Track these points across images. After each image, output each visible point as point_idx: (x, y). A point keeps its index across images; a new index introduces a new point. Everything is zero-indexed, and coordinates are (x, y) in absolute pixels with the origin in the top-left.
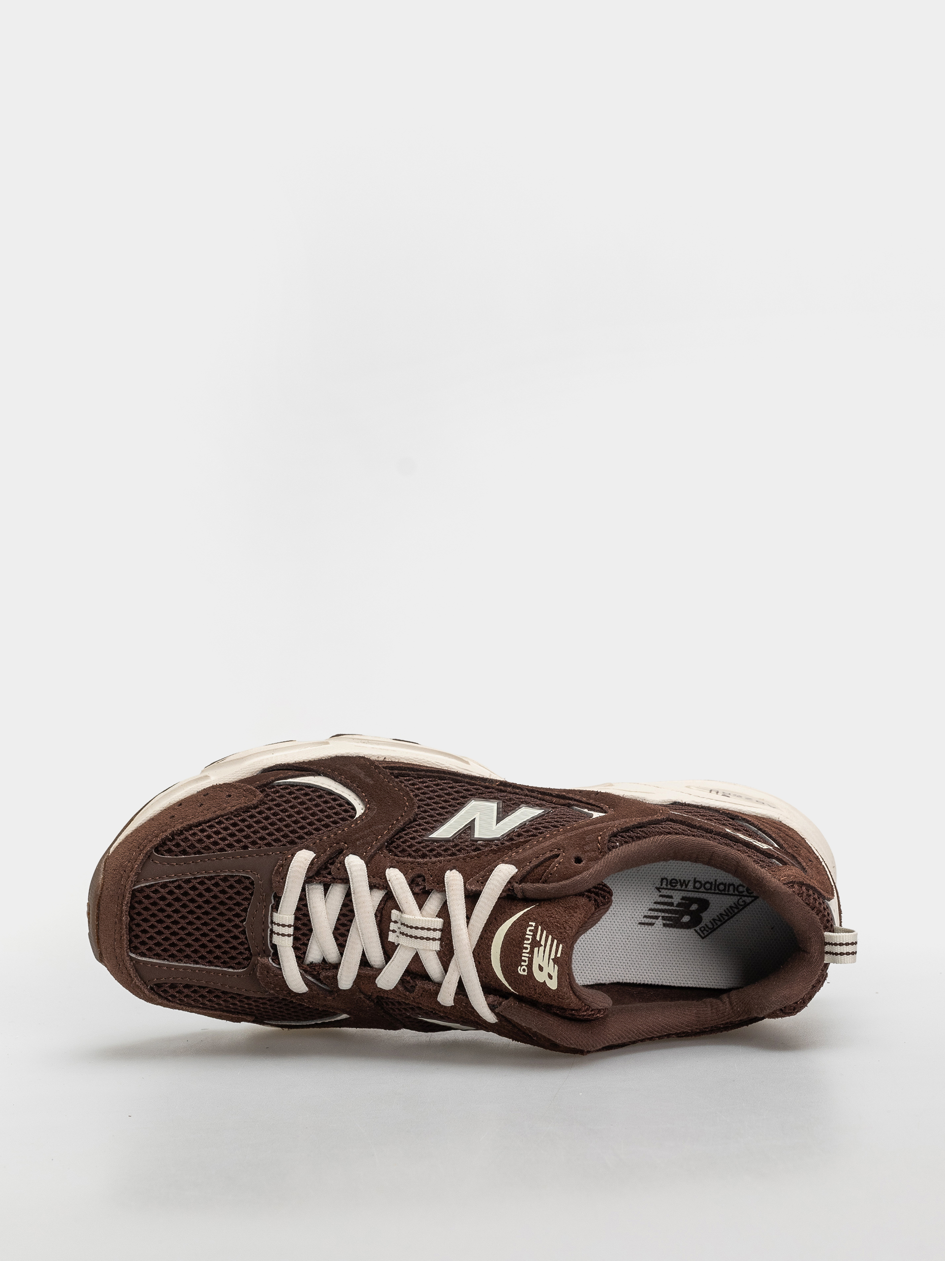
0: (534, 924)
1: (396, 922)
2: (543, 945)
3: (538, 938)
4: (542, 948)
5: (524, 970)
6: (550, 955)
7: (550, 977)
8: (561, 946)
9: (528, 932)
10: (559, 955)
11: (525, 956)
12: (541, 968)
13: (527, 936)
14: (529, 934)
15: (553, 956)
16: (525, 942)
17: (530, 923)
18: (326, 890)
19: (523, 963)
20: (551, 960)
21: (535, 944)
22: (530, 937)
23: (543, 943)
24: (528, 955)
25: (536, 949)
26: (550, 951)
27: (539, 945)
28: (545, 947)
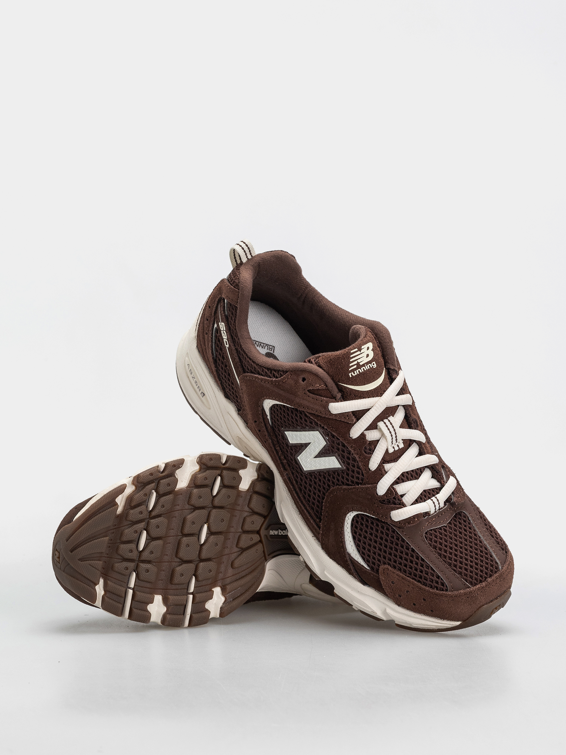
0: (350, 374)
1: (393, 448)
2: (357, 361)
3: (355, 366)
4: (359, 361)
5: (374, 364)
6: (359, 354)
7: (368, 348)
8: (352, 352)
9: (356, 374)
10: (356, 350)
11: (367, 367)
12: (368, 356)
13: (358, 373)
14: (357, 372)
15: (359, 353)
16: (361, 372)
17: (351, 376)
18: (402, 496)
19: (371, 367)
20: (361, 352)
21: (359, 366)
22: (357, 371)
23: (356, 362)
24: (366, 366)
25: (361, 364)
26: (357, 355)
27: (358, 364)
28: (357, 360)
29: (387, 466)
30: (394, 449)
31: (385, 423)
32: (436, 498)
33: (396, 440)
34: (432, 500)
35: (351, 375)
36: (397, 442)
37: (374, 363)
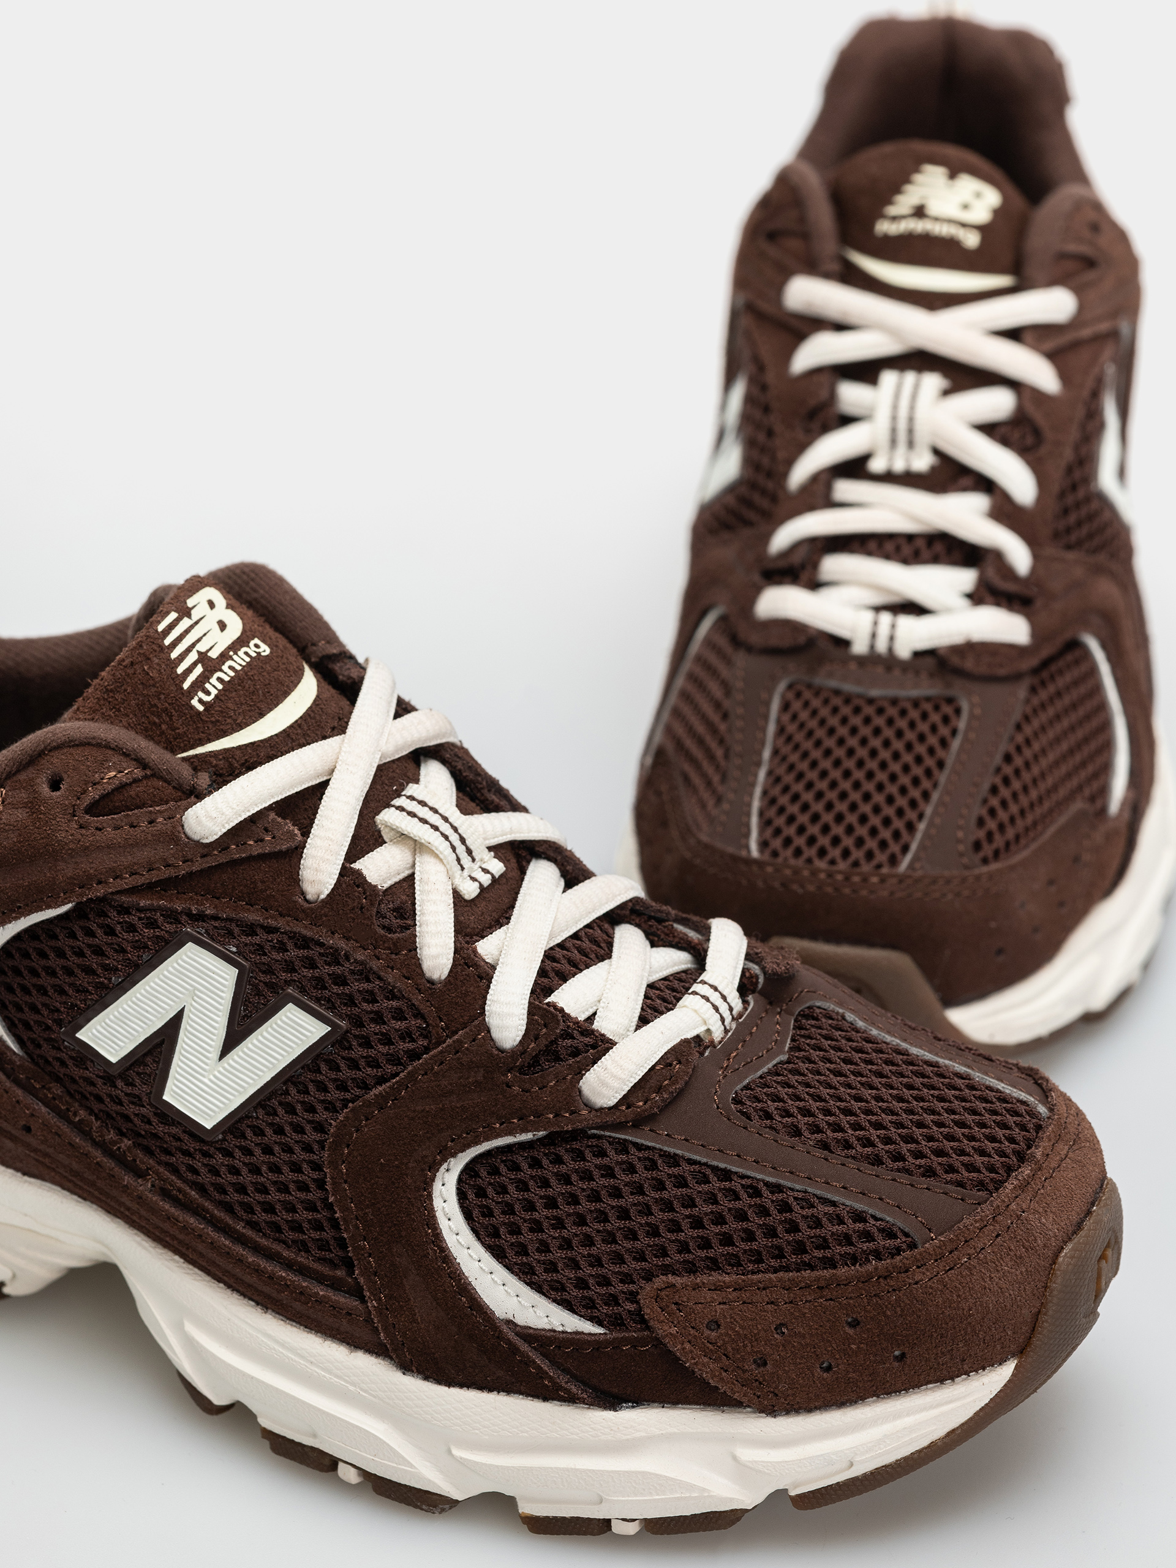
0: (195, 702)
1: (473, 879)
2: (194, 650)
3: (199, 669)
4: (202, 647)
5: (257, 645)
6: (192, 627)
7: (210, 603)
8: (161, 627)
9: (214, 692)
10: (173, 616)
11: (240, 660)
12: (222, 624)
13: (220, 687)
14: (214, 686)
15: (185, 623)
16: (227, 679)
17: (201, 708)
18: (591, 1018)
19: (254, 655)
20: (195, 620)
21: (210, 665)
22: (213, 680)
23: (193, 657)
24: (235, 657)
25: (214, 654)
26: (187, 632)
27: (203, 657)
28: (193, 645)
29: (486, 948)
30: (477, 884)
31: (401, 809)
32: (704, 982)
33: (469, 852)
34: (695, 993)
35: (201, 701)
36: (474, 860)
37: (256, 641)
